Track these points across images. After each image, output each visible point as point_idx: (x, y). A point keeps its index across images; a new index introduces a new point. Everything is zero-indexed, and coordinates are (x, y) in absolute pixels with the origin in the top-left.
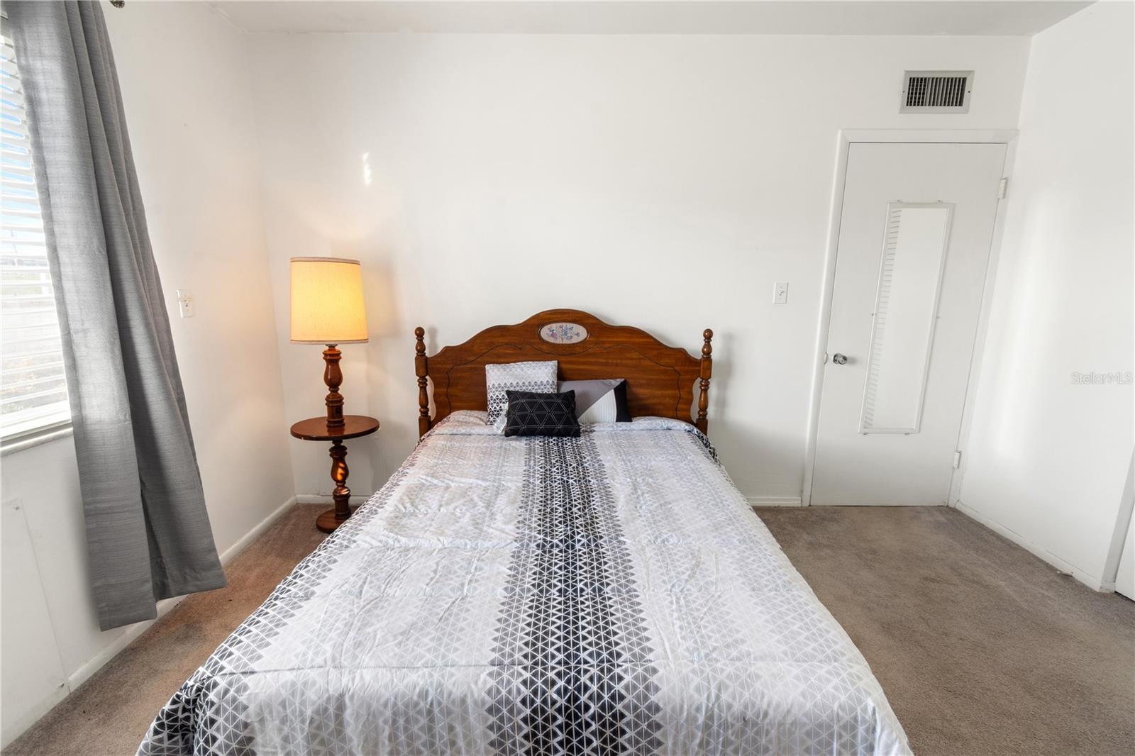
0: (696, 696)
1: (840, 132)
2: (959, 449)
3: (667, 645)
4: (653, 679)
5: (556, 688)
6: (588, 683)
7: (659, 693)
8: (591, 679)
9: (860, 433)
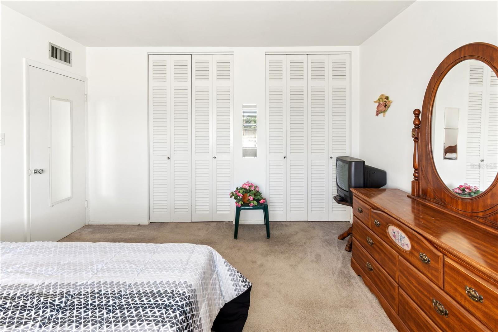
0: (197, 277)
1: (24, 59)
2: (86, 200)
3: (174, 277)
4: (189, 284)
5: (178, 316)
6: (182, 303)
7: (193, 285)
8: (181, 301)
9: (51, 206)
